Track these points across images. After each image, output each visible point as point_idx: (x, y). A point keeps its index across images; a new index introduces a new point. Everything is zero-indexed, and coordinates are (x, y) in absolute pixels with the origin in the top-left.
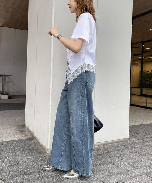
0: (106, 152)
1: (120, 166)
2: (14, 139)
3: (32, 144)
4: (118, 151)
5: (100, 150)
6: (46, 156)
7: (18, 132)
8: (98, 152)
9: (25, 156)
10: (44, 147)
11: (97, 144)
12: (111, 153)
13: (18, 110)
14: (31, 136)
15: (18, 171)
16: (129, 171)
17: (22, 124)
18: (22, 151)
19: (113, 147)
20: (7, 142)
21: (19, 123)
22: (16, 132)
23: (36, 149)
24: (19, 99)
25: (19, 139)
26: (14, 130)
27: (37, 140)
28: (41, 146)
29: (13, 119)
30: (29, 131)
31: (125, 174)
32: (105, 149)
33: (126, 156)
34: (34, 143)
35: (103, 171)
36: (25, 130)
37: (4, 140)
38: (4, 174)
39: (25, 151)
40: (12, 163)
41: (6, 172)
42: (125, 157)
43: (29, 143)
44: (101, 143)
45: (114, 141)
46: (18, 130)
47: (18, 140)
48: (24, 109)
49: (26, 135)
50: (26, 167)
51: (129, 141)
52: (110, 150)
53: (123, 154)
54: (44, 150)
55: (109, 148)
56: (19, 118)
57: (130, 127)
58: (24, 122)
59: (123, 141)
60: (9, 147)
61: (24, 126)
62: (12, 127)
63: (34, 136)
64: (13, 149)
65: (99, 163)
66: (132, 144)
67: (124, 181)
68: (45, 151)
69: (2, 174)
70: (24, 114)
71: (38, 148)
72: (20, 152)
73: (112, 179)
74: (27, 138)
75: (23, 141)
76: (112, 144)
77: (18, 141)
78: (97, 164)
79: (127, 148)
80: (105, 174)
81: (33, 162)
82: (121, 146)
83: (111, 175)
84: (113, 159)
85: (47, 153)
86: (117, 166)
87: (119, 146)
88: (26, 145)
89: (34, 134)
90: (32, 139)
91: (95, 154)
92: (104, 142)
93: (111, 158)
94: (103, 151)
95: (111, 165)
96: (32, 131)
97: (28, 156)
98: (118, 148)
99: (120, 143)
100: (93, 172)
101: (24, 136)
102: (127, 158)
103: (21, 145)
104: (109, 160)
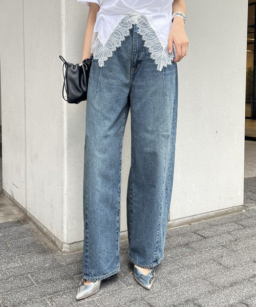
0: (197, 238)
1: (234, 266)
3: (22, 233)
4: (223, 233)
5: (184, 235)
6: (58, 258)
8: (181, 240)
10: (53, 238)
11: (177, 221)
12: (208, 240)
14: (20, 216)
16: (255, 276)
19: (211, 225)
23: (34, 243)
27: (34, 223)
28: (47, 236)
30: (15, 204)
31: (249, 285)
32: (195, 233)
33: (244, 245)
34: (29, 230)
35: (197, 282)
36: (5, 201)
39: (8, 250)
42: (241, 245)
43: (16, 231)
44: (184, 219)
45: (212, 214)
49: (9, 214)
50: (12, 287)
51: (244, 211)
52: (206, 233)
53: (236, 241)
54: (55, 244)
55: (204, 229)
58: (2, 185)
59: (232, 212)
63: (26, 215)
65: (186, 263)
66: (252, 216)
67: (248, 300)
68: (57, 246)
71: (38, 240)
73: (221, 298)
74: (11, 220)
75: (1, 229)
76: (208, 221)
78: (183, 267)
79: (243, 226)
80: (203, 288)
81: (29, 275)
82: (229, 222)
83: (216, 289)
84: (216, 253)
85: (61, 251)
86: (227, 268)
87: (225, 224)
88: (8, 236)
89: (28, 210)
90: (24, 221)
91: (175, 244)
92: (192, 217)
93: (212, 250)
94: (191, 237)
95: (215, 267)
96: (21, 204)
97: (15, 262)
98: (223, 228)
99: (226, 216)
100: (175, 285)
101: (2, 215)
102: (246, 247)
104: (206, 255)
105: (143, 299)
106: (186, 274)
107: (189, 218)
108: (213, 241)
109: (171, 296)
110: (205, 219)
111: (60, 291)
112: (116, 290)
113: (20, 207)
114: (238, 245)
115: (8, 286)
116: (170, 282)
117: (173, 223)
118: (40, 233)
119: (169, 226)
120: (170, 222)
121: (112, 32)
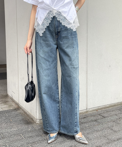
0: (101, 117)
1: (119, 131)
3: (17, 114)
4: (113, 115)
5: (94, 116)
6: (35, 126)
7: (1, 103)
8: (93, 118)
9: (11, 128)
10: (32, 117)
11: (91, 109)
12: (107, 118)
14: (16, 107)
15: (3, 145)
17: (5, 94)
18: (7, 123)
19: (107, 111)
21: (1, 93)
23: (23, 119)
25: (2, 110)
27: (23, 110)
28: (29, 116)
30: (13, 101)
32: (99, 115)
34: (20, 113)
35: (101, 138)
36: (9, 100)
39: (11, 122)
43: (14, 114)
44: (94, 108)
45: (108, 106)
48: (6, 78)
49: (10, 106)
50: (13, 140)
52: (105, 115)
53: (120, 119)
54: (33, 120)
55: (104, 113)
58: (7, 92)
59: (117, 105)
61: (7, 96)
63: (19, 106)
65: (96, 129)
70: (6, 84)
71: (25, 118)
72: (4, 124)
73: (113, 146)
74: (12, 108)
75: (7, 112)
76: (106, 109)
77: (1, 112)
78: (94, 131)
80: (104, 141)
81: (21, 134)
82: (116, 110)
83: (110, 141)
84: (110, 124)
85: (36, 123)
86: (115, 131)
87: (114, 111)
88: (11, 116)
89: (19, 104)
90: (18, 109)
91: (90, 120)
92: (98, 107)
93: (108, 123)
94: (98, 117)
95: (109, 131)
96: (16, 101)
97: (14, 128)
98: (113, 113)
99: (115, 107)
100: (91, 140)
101: (8, 106)
103: (5, 117)
104: (105, 126)
105: (75, 146)
106: (96, 134)
107: (97, 108)
108: (108, 119)
109: (89, 145)
110: (105, 108)
111: (36, 142)
113: (16, 102)
114: (121, 121)
115: (11, 139)
116: (88, 138)
117: (89, 110)
118: (26, 115)
119: (87, 112)
120: (87, 110)
121: (44, 18)
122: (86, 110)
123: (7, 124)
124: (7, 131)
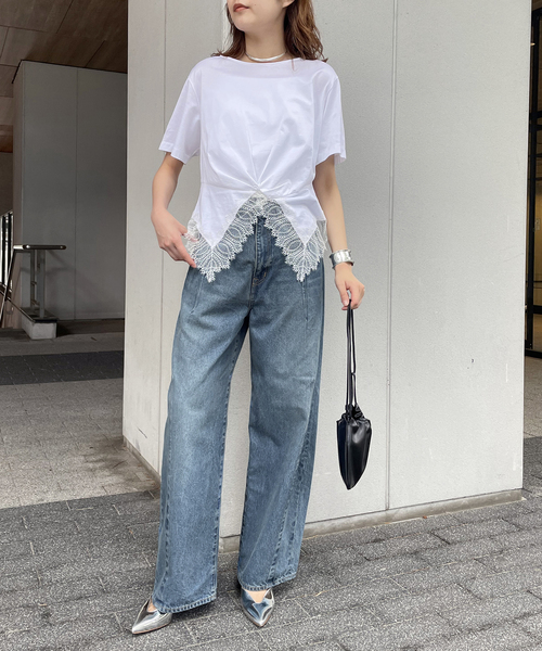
0: (435, 543)
2: (86, 494)
3: (152, 513)
4: (480, 537)
5: (412, 535)
7: (100, 468)
8: (407, 545)
9: (130, 561)
11: (402, 511)
12: (455, 548)
13: (97, 382)
14: (149, 484)
15: (105, 617)
16: (525, 615)
17: (114, 435)
18: (118, 540)
19: (462, 522)
20: (60, 506)
21: (103, 431)
22: (91, 465)
24: (95, 336)
25: (103, 493)
26: (82, 458)
29: (79, 414)
30: (141, 463)
31: (513, 630)
32: (432, 533)
33: (514, 560)
35: (425, 619)
36: (127, 457)
37: (50, 498)
38: (55, 629)
39: (130, 539)
40: (84, 587)
41: (62, 623)
42: (510, 561)
43: (142, 509)
44: (414, 508)
45: (464, 501)
46: (98, 457)
47: (100, 497)
48: (121, 374)
49: (131, 480)
50: (135, 600)
51: (523, 499)
52: (452, 535)
53: (501, 552)
55: (448, 527)
56: (100, 412)
57: (527, 443)
58: (121, 428)
59: (500, 501)
60: (70, 526)
61: (119, 442)
62: (77, 449)
64: (86, 534)
65: (411, 585)
66: (537, 510)
69: (46, 631)
70: (120, 396)
72: (110, 545)
74: (135, 490)
75: (119, 503)
76: (457, 513)
77: (102, 501)
78: (404, 592)
79: (517, 526)
80: (435, 630)
82: (495, 517)
83: (456, 632)
84: (464, 571)
86: (479, 598)
87: (487, 520)
88: (131, 516)
90: (154, 493)
91: (395, 550)
92: (428, 506)
93: (457, 566)
94: (424, 541)
95: (458, 595)
96: (151, 463)
97: (139, 560)
98: (482, 529)
99: (491, 506)
100: (389, 621)
101: (122, 481)
102: (517, 565)
103: (114, 518)
104: (446, 574)
105: (334, 638)
106: (409, 604)
107: (423, 506)
108: (461, 551)
109: (381, 638)
110: (453, 509)
112: (293, 620)
114: (504, 560)
116: (380, 614)
117: (396, 513)
119: (388, 519)
120: (389, 512)
121: (226, 228)
122: (384, 513)
123: (118, 546)
124: (117, 569)
